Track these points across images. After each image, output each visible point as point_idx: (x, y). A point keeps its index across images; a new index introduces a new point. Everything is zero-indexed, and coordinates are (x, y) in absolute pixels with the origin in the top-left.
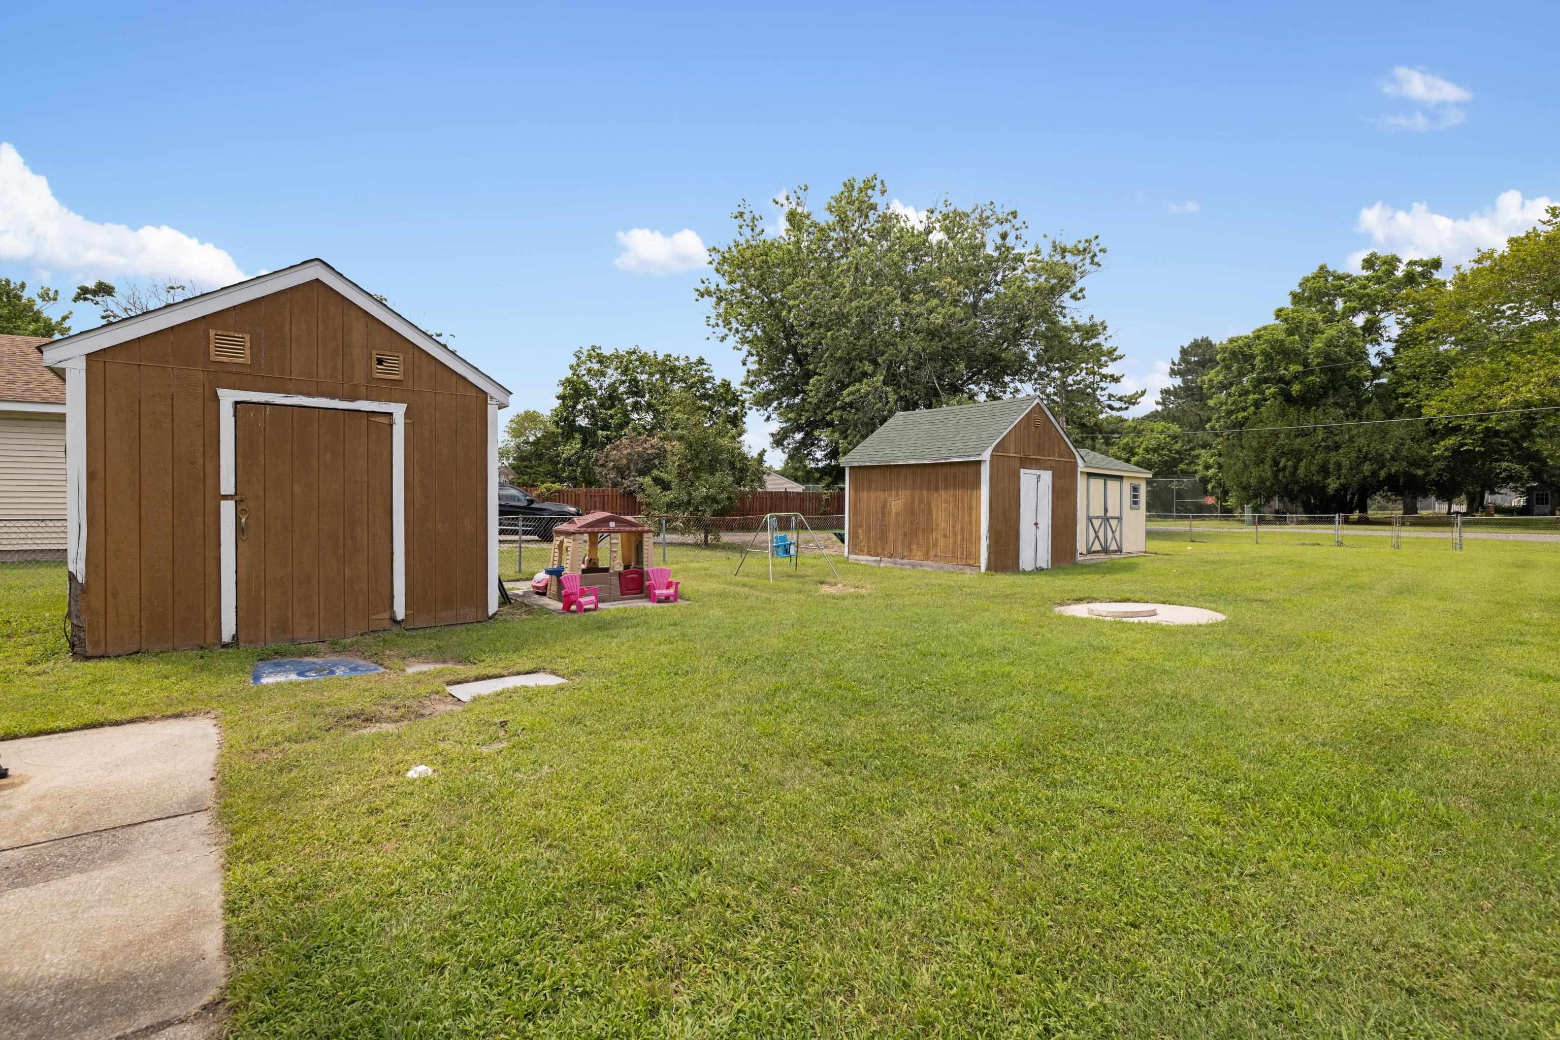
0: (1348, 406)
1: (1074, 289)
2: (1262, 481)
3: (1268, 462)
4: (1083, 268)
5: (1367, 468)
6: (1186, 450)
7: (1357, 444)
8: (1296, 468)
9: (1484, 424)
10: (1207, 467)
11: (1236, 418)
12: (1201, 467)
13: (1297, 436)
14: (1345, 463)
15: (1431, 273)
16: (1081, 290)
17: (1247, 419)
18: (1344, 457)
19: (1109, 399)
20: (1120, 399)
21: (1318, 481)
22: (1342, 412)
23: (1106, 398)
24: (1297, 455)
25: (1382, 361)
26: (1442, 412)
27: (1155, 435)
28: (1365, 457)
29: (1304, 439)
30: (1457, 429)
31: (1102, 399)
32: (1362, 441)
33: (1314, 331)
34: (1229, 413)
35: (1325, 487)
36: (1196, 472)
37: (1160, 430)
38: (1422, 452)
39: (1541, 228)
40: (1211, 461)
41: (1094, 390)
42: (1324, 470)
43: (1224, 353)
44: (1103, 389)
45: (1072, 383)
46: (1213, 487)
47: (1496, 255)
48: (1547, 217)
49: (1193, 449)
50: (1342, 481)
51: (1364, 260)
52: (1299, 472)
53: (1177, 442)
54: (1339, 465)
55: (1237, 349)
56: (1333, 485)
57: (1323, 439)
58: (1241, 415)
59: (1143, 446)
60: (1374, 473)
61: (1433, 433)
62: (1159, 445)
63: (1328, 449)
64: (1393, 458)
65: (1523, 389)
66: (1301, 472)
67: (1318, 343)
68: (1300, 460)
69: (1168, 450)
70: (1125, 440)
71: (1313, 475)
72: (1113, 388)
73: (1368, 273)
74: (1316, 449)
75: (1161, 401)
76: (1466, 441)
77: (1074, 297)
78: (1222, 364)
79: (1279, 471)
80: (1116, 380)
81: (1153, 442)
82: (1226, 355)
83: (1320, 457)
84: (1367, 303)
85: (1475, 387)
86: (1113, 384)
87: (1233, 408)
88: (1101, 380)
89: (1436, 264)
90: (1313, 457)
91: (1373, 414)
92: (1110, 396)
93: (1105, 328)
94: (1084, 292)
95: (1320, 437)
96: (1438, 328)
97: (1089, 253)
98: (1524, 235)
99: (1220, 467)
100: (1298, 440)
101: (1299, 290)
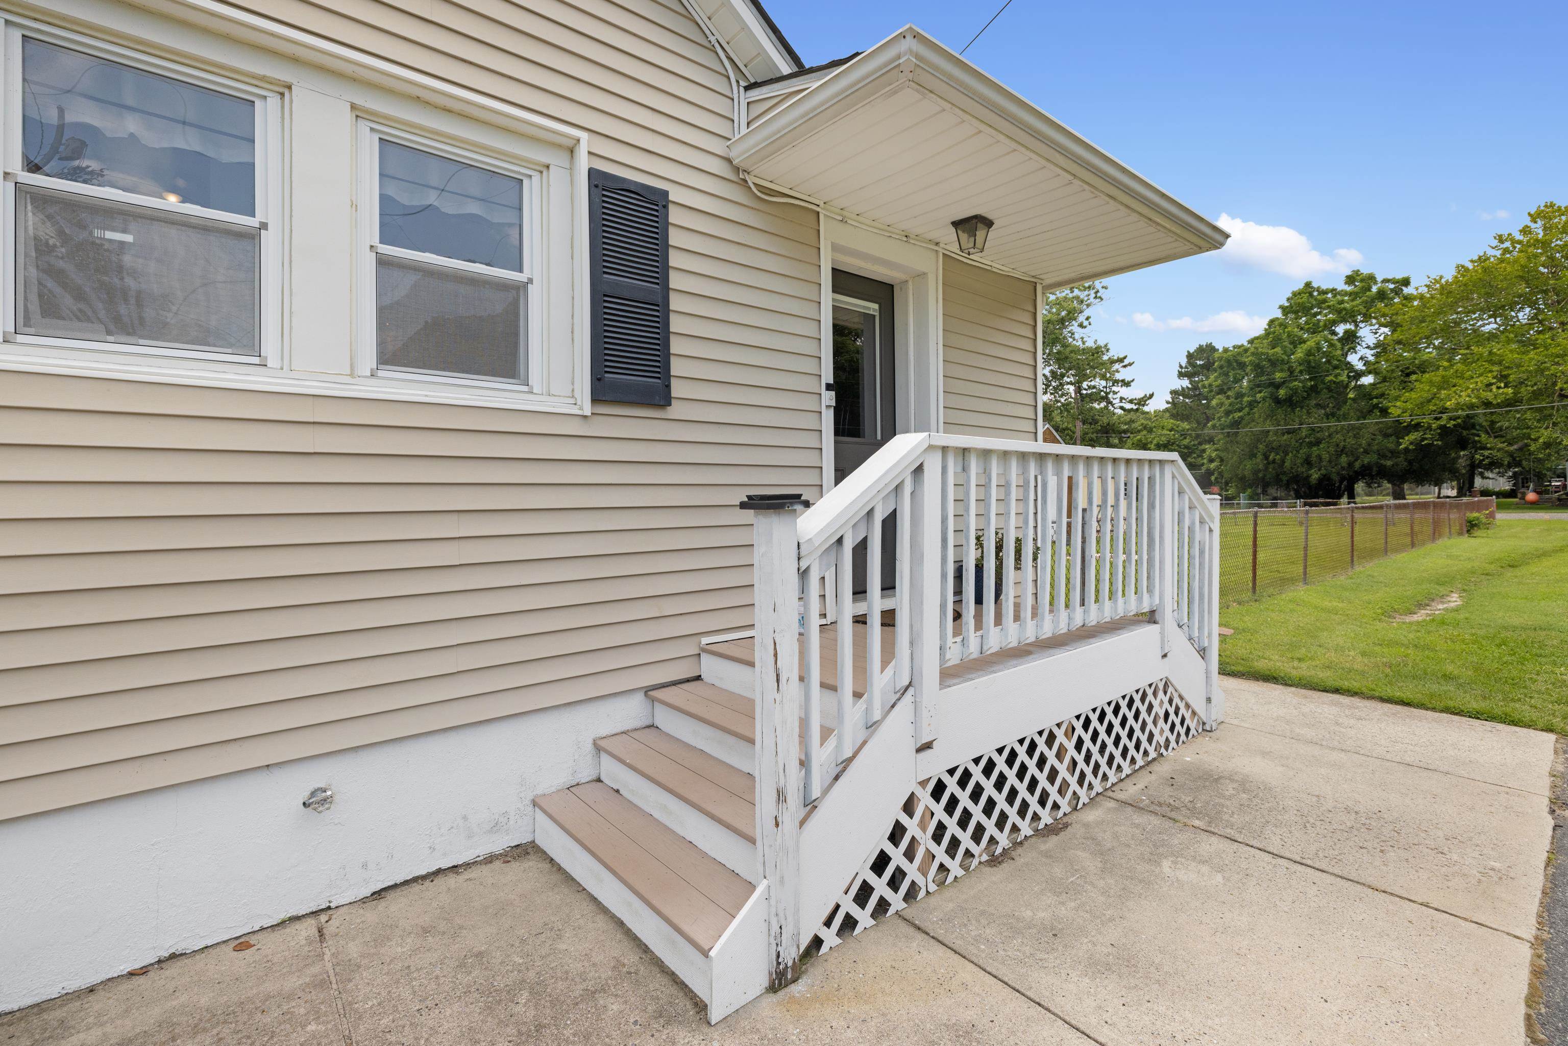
0: (1328, 407)
1: (1081, 318)
2: (1256, 472)
3: (1260, 457)
4: (1089, 301)
5: (1344, 460)
6: (1194, 445)
7: (1334, 440)
8: (1283, 462)
9: (1438, 422)
10: (1211, 461)
11: (1233, 417)
12: (1205, 461)
13: (1283, 434)
14: (1326, 456)
15: (1402, 289)
16: (1087, 319)
17: (1242, 418)
18: (1323, 451)
19: (1121, 401)
20: (1131, 402)
21: (1303, 472)
22: (1323, 411)
23: (1118, 401)
24: (1284, 450)
25: (1364, 365)
26: (1405, 412)
27: (1165, 432)
28: (1342, 451)
29: (1290, 436)
30: (1417, 427)
31: (1114, 402)
32: (1338, 437)
33: (1297, 342)
34: (1228, 413)
35: (1309, 476)
36: (1203, 464)
37: (1169, 427)
38: (1391, 446)
39: (1491, 252)
40: (1214, 455)
41: (1107, 393)
42: (1308, 462)
43: (1221, 361)
44: (1115, 393)
45: (1087, 387)
46: (1216, 478)
47: (1443, 281)
48: (1495, 243)
49: (1200, 444)
50: (1323, 471)
51: (1346, 277)
52: (1286, 464)
53: (1185, 438)
54: (1319, 457)
55: (1231, 358)
56: (1315, 476)
57: (1306, 435)
58: (1237, 415)
59: (1155, 442)
60: (1350, 465)
61: (1400, 429)
62: (1169, 441)
63: (1311, 445)
64: (1366, 452)
65: (1463, 394)
66: (1287, 464)
67: (1300, 354)
68: (1287, 454)
69: (1178, 445)
70: (1139, 437)
71: (1298, 467)
72: (1123, 392)
73: (1350, 288)
74: (1301, 444)
75: (1171, 401)
76: (1426, 436)
77: (1081, 326)
78: (1219, 371)
79: (1269, 463)
80: (1126, 384)
81: (1163, 439)
82: (1222, 362)
83: (1304, 450)
84: (1347, 316)
85: (1429, 390)
86: (1124, 388)
87: (1230, 408)
88: (1113, 385)
89: (1406, 282)
90: (1298, 452)
91: (1348, 413)
92: (1122, 399)
93: (1108, 350)
94: (1090, 320)
95: (1304, 434)
96: (1402, 339)
97: (1093, 289)
98: (1477, 258)
99: (1222, 460)
100: (1285, 437)
101: (1287, 304)
